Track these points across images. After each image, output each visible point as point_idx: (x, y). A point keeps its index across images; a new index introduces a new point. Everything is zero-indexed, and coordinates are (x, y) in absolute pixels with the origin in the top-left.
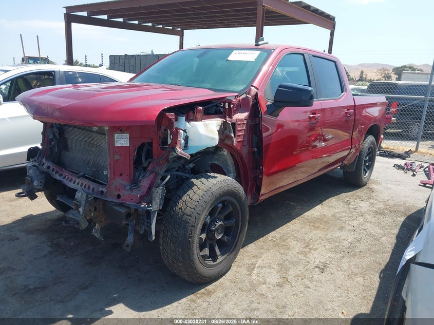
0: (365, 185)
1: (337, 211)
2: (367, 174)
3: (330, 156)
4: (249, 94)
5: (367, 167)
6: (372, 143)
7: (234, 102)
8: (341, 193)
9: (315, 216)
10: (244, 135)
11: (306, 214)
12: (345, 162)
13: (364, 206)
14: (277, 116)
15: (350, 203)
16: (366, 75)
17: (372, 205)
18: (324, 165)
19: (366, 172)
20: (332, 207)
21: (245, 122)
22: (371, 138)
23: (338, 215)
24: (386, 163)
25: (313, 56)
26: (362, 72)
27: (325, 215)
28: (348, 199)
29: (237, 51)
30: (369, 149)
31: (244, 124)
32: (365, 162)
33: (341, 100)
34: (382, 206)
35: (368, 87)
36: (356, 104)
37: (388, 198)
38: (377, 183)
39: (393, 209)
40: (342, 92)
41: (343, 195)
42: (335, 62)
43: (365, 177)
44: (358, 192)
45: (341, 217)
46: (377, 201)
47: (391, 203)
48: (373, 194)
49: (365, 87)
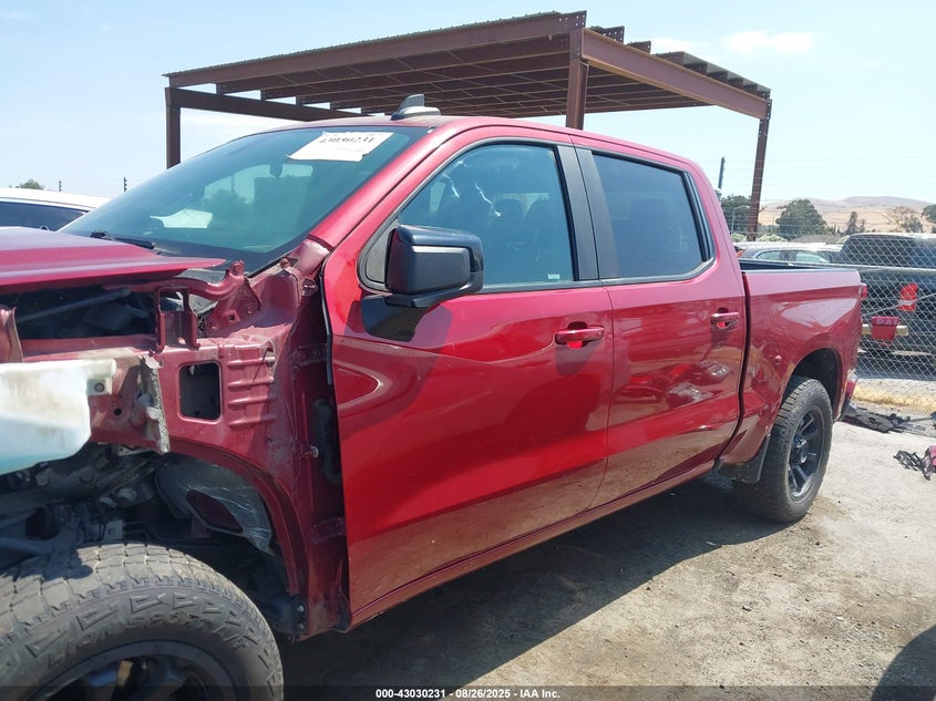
0: (799, 519)
1: (690, 614)
2: (805, 488)
3: (710, 429)
4: (292, 262)
5: (802, 466)
6: (817, 401)
7: (215, 289)
8: (719, 544)
9: (610, 634)
10: (267, 403)
11: (588, 623)
12: (725, 459)
13: (779, 596)
14: (406, 335)
15: (736, 584)
16: (863, 222)
17: (807, 591)
18: (682, 459)
19: (801, 483)
20: (676, 596)
21: (270, 358)
22: (810, 388)
23: (685, 633)
24: (876, 444)
25: (594, 153)
26: (854, 215)
27: (644, 631)
28: (734, 568)
29: (332, 135)
30: (806, 418)
31: (269, 364)
32: (796, 454)
33: (697, 280)
34: (834, 599)
35: (844, 248)
36: (753, 293)
37: (861, 570)
38: (837, 512)
39: (866, 614)
40: (704, 260)
41: (725, 553)
42: (681, 173)
43: (795, 497)
44: (774, 544)
45: (692, 641)
46: (823, 581)
47: (867, 586)
48: (816, 553)
49: (837, 248)
